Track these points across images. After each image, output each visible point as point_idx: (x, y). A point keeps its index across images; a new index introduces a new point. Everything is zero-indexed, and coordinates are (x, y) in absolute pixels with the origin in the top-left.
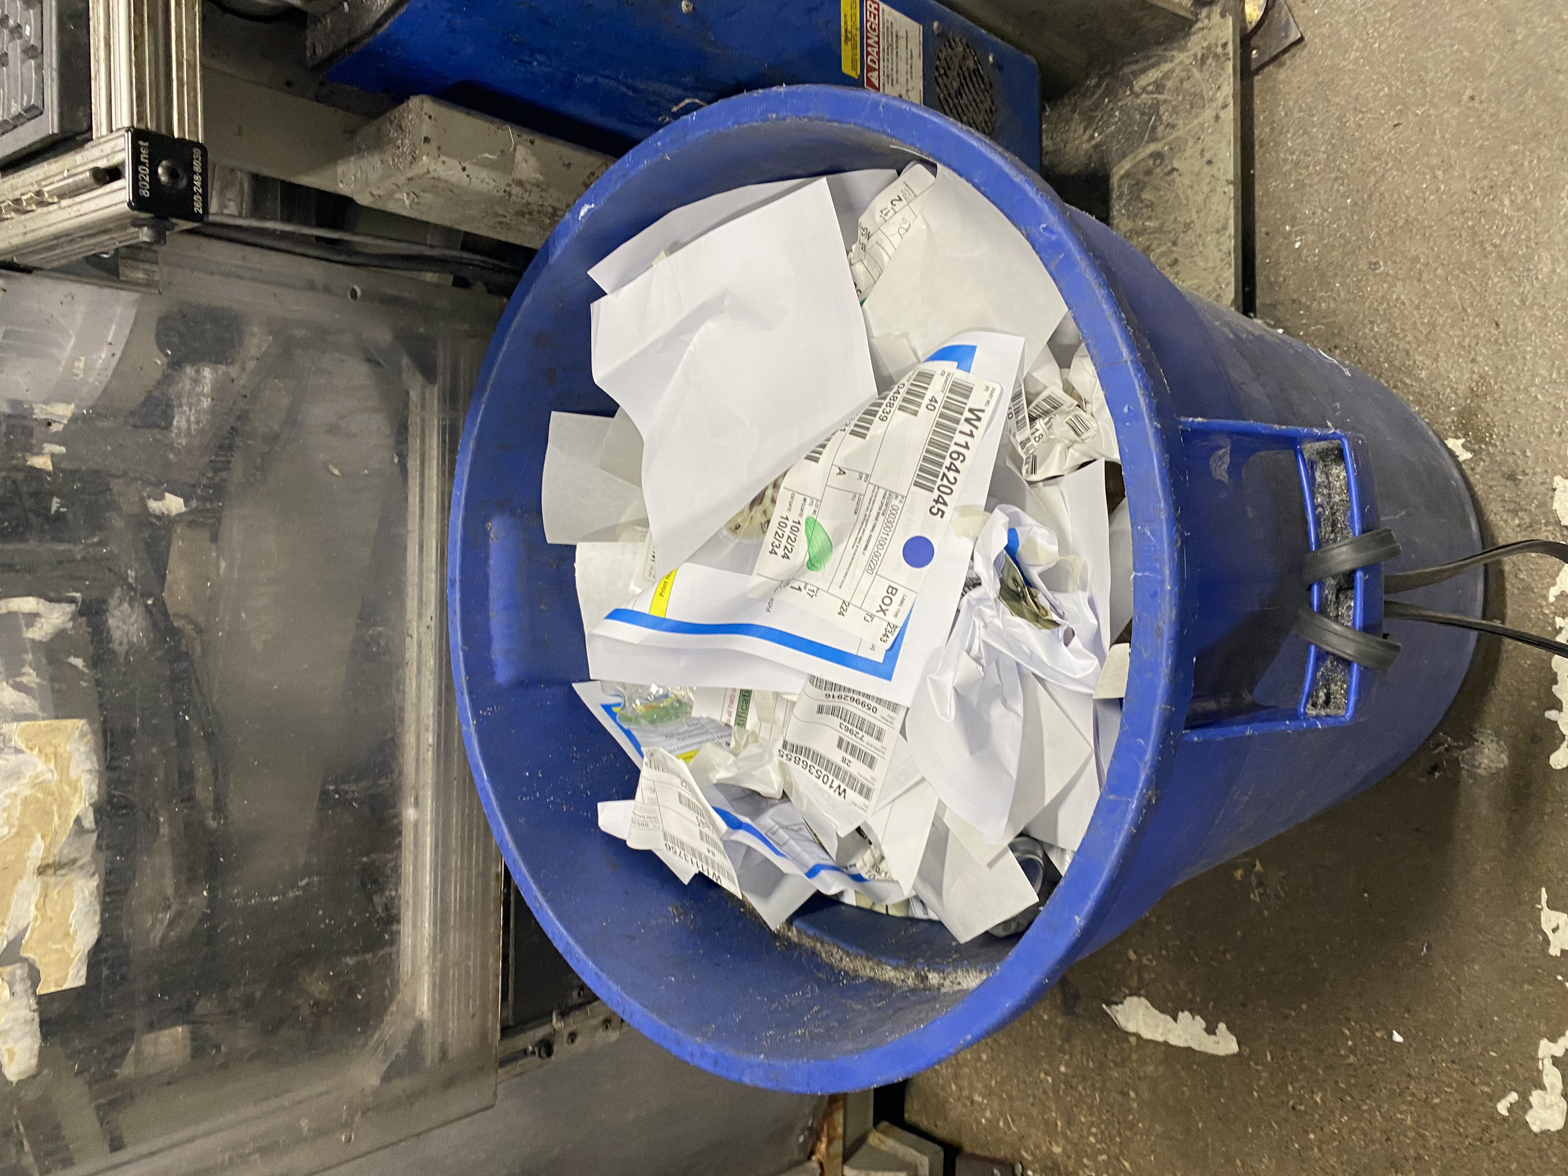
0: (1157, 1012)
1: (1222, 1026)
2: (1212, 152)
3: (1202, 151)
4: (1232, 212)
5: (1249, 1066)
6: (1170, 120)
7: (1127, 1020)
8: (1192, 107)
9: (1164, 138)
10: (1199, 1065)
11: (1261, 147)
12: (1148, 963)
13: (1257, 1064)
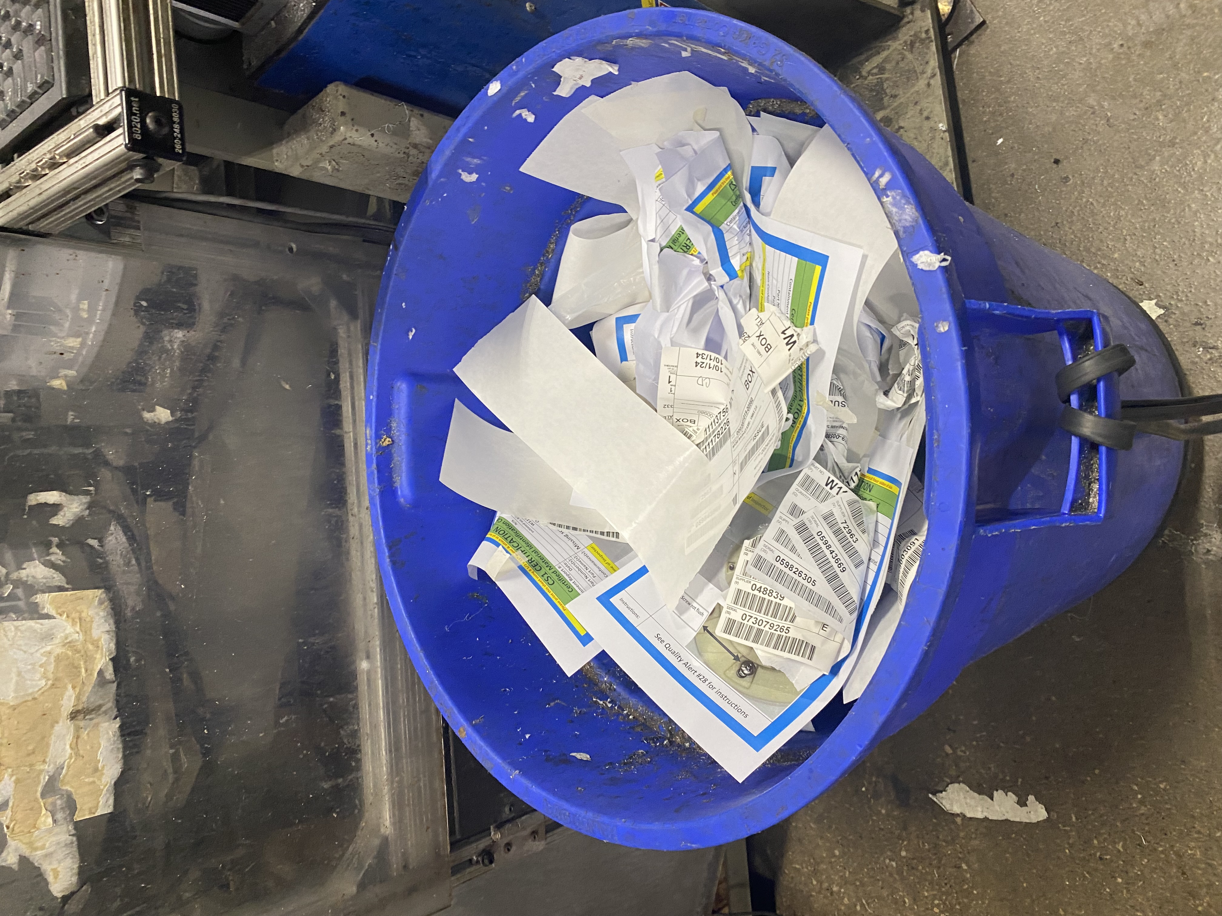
0: (976, 795)
1: (1031, 798)
2: (929, 110)
3: (921, 110)
4: (950, 153)
5: (1059, 827)
6: (893, 92)
7: (952, 804)
8: (908, 81)
9: (889, 106)
10: (1016, 833)
11: (964, 105)
12: (962, 754)
13: (1064, 826)
